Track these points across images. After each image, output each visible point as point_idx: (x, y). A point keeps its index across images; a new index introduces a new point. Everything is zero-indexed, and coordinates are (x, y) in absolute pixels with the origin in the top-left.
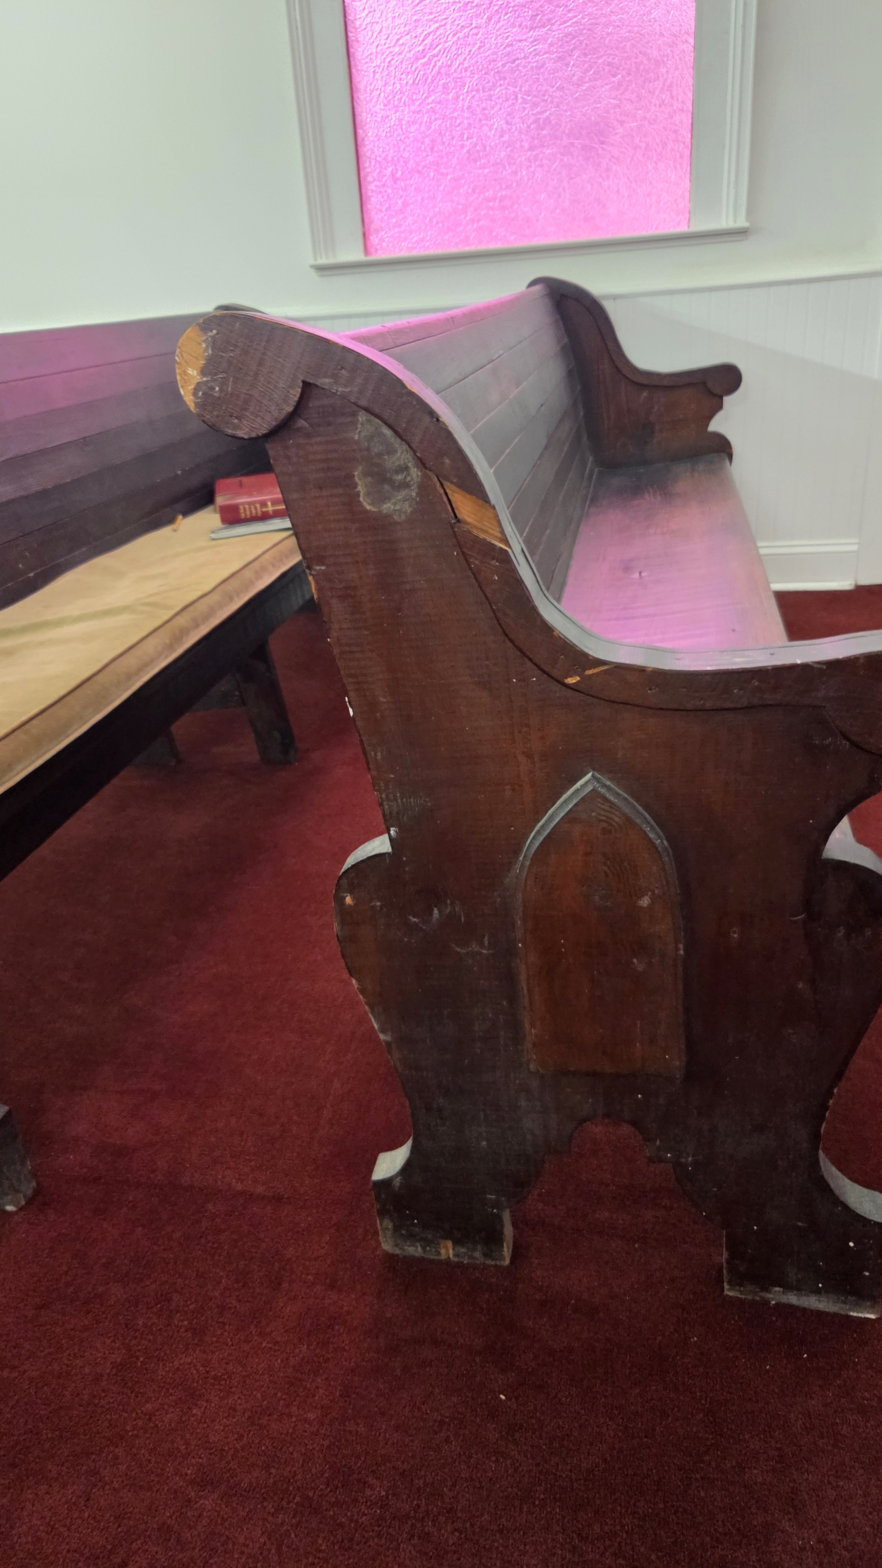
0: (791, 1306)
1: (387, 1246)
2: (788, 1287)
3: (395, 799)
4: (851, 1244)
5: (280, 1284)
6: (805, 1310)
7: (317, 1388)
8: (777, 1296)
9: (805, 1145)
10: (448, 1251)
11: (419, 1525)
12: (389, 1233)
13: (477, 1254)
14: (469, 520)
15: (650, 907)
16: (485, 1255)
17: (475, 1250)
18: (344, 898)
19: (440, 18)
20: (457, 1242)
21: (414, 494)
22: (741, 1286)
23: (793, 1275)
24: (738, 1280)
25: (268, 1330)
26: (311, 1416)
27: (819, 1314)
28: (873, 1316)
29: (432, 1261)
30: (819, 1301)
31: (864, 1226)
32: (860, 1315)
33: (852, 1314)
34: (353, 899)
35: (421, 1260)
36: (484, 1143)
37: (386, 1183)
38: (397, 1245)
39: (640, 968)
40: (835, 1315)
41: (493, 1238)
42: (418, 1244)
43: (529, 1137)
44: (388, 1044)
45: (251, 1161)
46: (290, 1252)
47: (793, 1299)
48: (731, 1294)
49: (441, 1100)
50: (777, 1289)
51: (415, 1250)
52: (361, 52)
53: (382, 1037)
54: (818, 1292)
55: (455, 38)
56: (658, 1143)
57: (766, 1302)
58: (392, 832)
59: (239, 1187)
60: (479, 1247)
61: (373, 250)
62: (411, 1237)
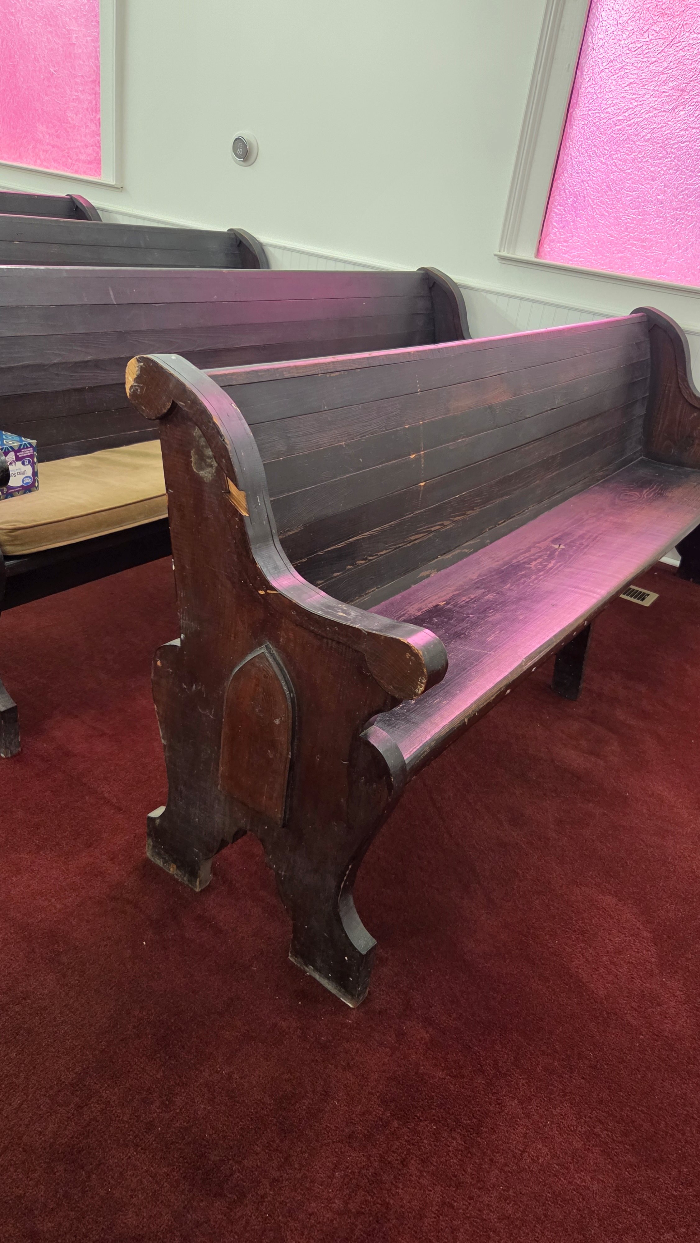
0: (315, 979)
1: (149, 854)
2: (316, 969)
3: (185, 620)
4: (346, 958)
5: (90, 846)
6: (321, 985)
7: (70, 897)
8: (310, 971)
9: (333, 890)
10: (172, 870)
11: (65, 970)
12: (151, 847)
13: (185, 879)
14: (234, 493)
15: (279, 725)
16: (189, 881)
17: (185, 876)
18: (157, 661)
19: (641, 99)
20: (178, 867)
21: (214, 471)
22: (296, 957)
23: (319, 963)
24: (296, 954)
25: (69, 863)
26: (58, 906)
27: (326, 990)
28: (351, 1006)
29: (164, 871)
30: (329, 984)
31: (353, 951)
32: (345, 1002)
33: (341, 999)
34: (161, 663)
35: (161, 869)
36: (197, 820)
37: (153, 820)
38: (153, 856)
39: (271, 756)
40: (334, 995)
41: (193, 873)
42: (161, 860)
43: (216, 825)
44: (165, 746)
45: (121, 786)
46: (105, 835)
47: (317, 976)
48: (291, 959)
49: (182, 787)
50: (311, 967)
51: (159, 862)
52: (578, 113)
53: (163, 741)
54: (328, 978)
55: (647, 116)
56: (271, 857)
57: (305, 972)
58: (182, 636)
59: (106, 795)
60: (187, 875)
61: (542, 254)
62: (159, 854)
